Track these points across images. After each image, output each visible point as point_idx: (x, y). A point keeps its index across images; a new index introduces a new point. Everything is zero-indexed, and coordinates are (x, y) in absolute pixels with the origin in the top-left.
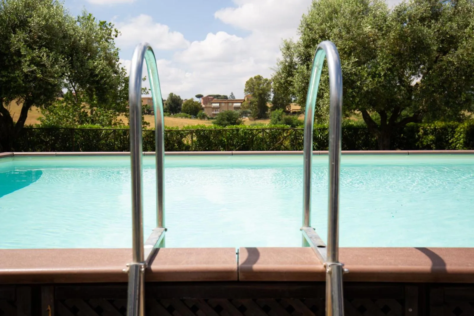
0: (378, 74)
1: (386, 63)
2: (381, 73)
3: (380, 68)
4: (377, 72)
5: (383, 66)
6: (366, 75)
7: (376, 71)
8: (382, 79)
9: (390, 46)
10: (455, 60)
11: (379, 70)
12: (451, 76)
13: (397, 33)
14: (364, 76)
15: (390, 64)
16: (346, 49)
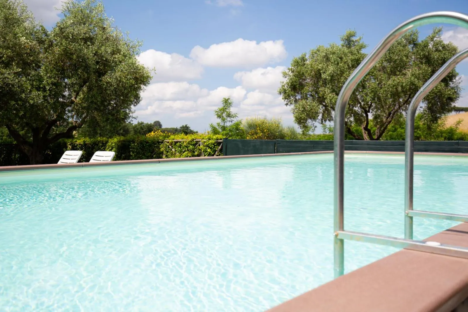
0: (42, 88)
1: (50, 77)
2: (47, 87)
3: (45, 82)
4: (41, 86)
5: (47, 79)
6: (29, 88)
7: (40, 84)
8: (47, 93)
9: (54, 61)
10: (114, 82)
11: (43, 84)
12: (111, 96)
13: (62, 49)
14: (27, 88)
15: (54, 78)
16: (3, 59)
